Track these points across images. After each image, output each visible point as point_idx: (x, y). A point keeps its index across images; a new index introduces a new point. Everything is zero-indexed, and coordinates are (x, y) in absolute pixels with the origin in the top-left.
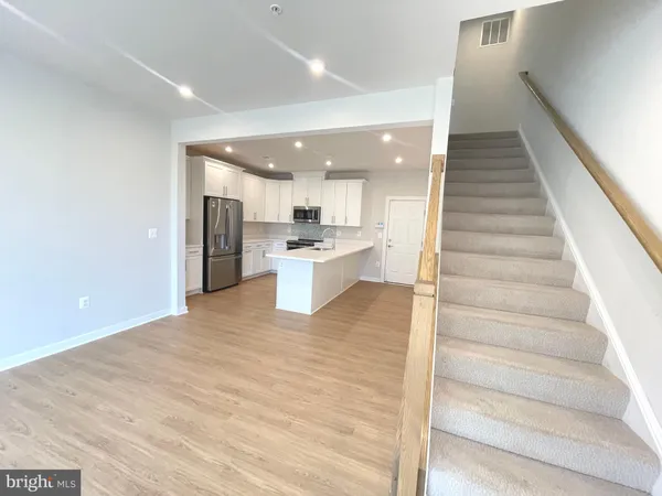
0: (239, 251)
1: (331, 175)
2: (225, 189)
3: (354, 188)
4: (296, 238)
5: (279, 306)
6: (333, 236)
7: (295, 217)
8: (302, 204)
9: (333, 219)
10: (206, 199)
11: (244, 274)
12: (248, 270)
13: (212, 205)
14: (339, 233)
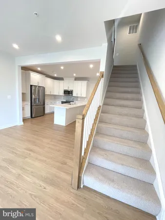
0: (44, 104)
1: (77, 79)
2: (38, 83)
3: (84, 84)
4: (65, 101)
5: (55, 123)
6: (77, 100)
7: (64, 93)
8: (66, 89)
9: (77, 94)
10: (31, 86)
11: (46, 112)
12: (47, 111)
13: (33, 88)
14: (79, 99)
